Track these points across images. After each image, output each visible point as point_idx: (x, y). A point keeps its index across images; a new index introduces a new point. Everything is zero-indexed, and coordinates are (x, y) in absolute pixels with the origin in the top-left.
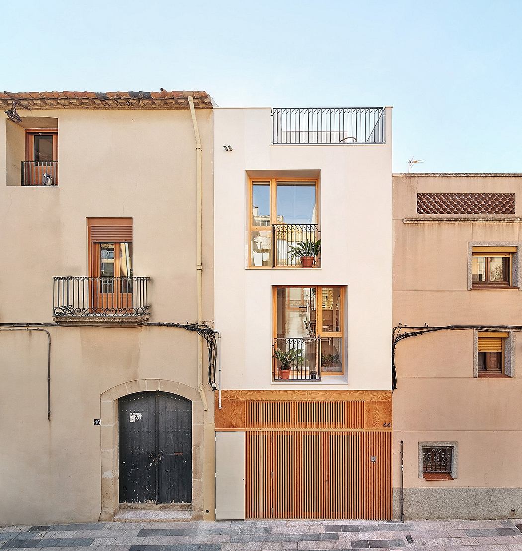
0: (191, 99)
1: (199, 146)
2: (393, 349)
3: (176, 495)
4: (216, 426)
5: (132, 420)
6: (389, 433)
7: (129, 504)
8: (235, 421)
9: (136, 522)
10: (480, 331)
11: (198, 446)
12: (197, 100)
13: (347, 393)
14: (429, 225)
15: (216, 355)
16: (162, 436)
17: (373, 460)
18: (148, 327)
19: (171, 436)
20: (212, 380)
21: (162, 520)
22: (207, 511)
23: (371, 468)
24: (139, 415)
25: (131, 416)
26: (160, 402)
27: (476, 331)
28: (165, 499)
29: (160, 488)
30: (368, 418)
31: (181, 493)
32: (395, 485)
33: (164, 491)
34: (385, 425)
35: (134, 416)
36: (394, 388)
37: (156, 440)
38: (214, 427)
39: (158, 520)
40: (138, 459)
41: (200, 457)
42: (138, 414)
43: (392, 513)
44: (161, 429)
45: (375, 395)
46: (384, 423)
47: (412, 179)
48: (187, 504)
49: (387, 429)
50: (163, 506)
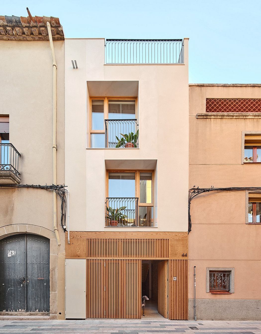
0: (48, 24)
1: (54, 63)
2: (189, 203)
3: (39, 306)
4: (66, 256)
5: (9, 255)
6: (186, 260)
7: (7, 312)
8: (79, 253)
9: (11, 320)
10: (250, 191)
11: (54, 269)
12: (53, 29)
13: (157, 234)
14: (214, 120)
15: (66, 207)
16: (30, 267)
17: (175, 280)
18: (19, 189)
19: (36, 266)
20: (64, 224)
21: (29, 319)
22: (60, 313)
23: (173, 285)
24: (14, 253)
25: (8, 253)
26: (28, 244)
27: (247, 192)
28: (32, 309)
29: (28, 300)
30: (172, 251)
31: (42, 305)
32: (190, 296)
33: (31, 303)
34: (183, 256)
35: (10, 253)
36: (190, 230)
37: (26, 269)
38: (64, 257)
39: (26, 319)
40: (13, 282)
41: (55, 276)
42: (13, 251)
43: (188, 315)
44: (29, 262)
45: (176, 235)
46: (182, 254)
47: (203, 88)
48: (46, 312)
49: (185, 258)
50: (30, 313)
